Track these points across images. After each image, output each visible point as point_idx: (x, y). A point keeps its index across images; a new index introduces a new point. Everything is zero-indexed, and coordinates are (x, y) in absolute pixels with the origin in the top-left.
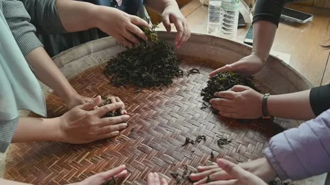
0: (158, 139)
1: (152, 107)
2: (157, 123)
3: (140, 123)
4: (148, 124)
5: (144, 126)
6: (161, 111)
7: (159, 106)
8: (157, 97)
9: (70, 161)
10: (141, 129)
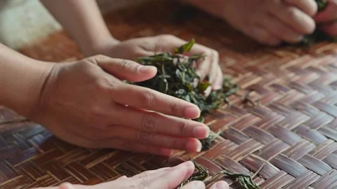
0: (299, 152)
1: (294, 85)
2: (301, 119)
3: (258, 112)
4: (278, 117)
5: (265, 119)
6: (317, 95)
7: (313, 85)
8: (312, 69)
9: (67, 162)
10: (258, 124)
